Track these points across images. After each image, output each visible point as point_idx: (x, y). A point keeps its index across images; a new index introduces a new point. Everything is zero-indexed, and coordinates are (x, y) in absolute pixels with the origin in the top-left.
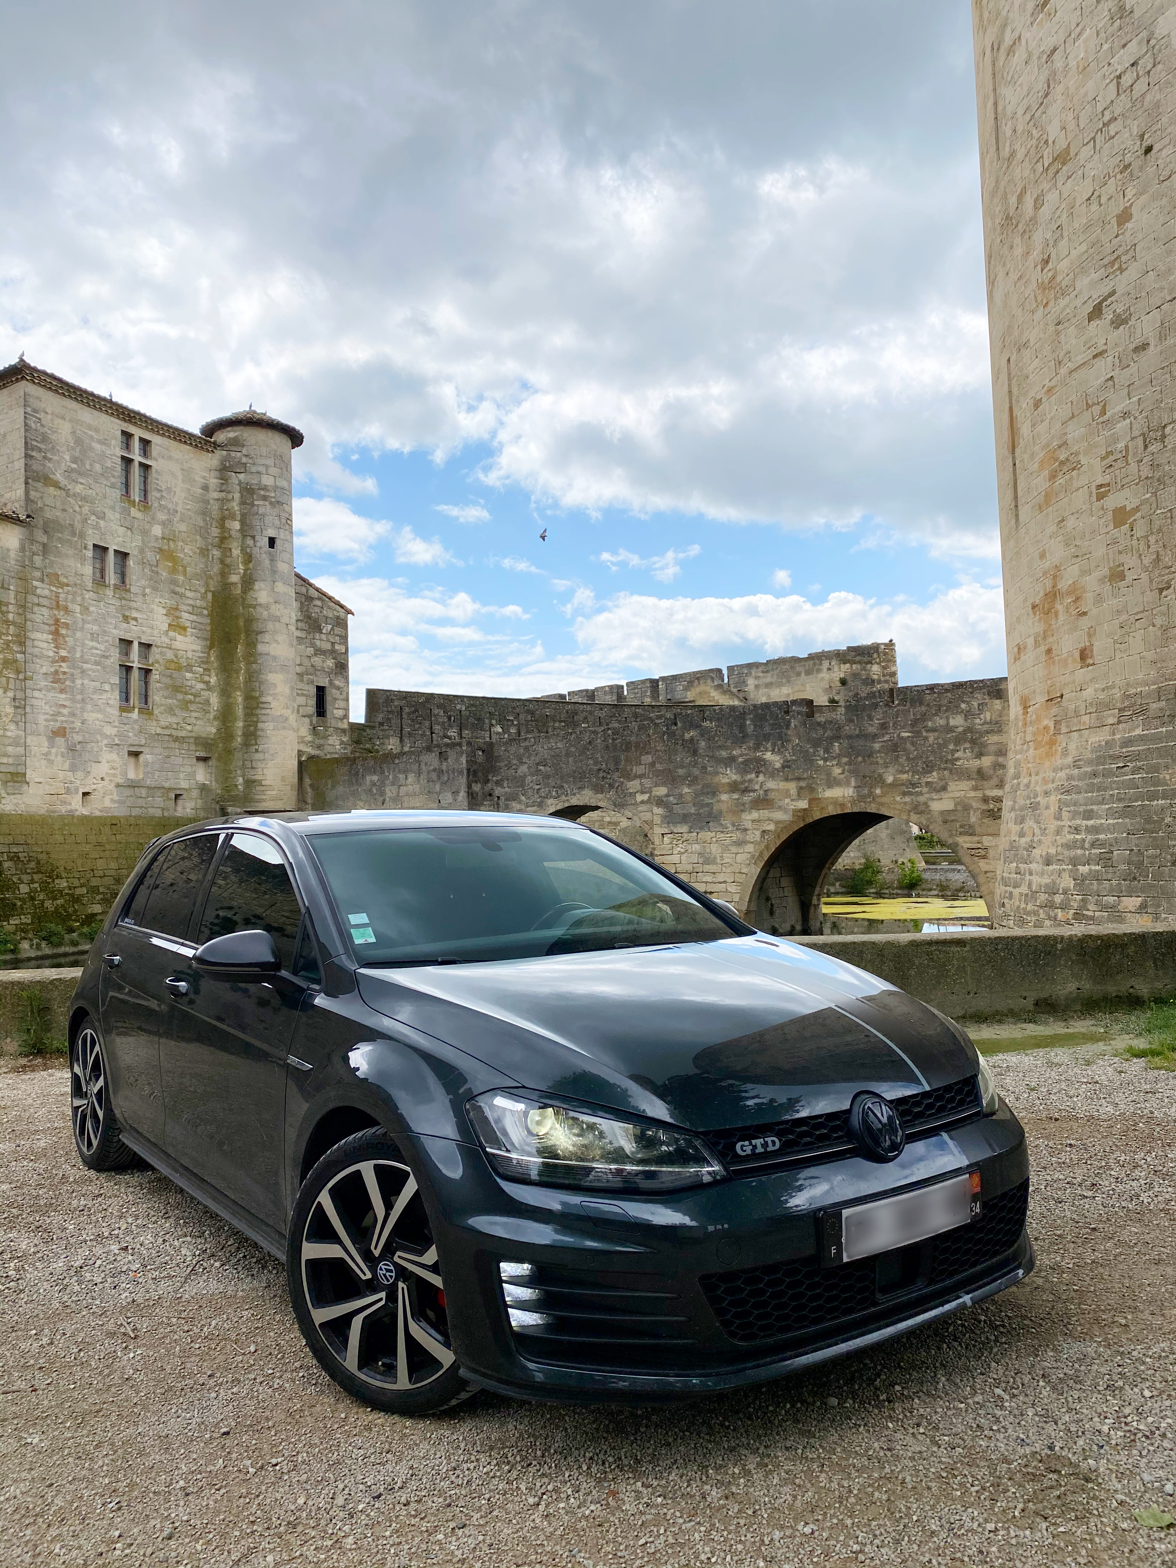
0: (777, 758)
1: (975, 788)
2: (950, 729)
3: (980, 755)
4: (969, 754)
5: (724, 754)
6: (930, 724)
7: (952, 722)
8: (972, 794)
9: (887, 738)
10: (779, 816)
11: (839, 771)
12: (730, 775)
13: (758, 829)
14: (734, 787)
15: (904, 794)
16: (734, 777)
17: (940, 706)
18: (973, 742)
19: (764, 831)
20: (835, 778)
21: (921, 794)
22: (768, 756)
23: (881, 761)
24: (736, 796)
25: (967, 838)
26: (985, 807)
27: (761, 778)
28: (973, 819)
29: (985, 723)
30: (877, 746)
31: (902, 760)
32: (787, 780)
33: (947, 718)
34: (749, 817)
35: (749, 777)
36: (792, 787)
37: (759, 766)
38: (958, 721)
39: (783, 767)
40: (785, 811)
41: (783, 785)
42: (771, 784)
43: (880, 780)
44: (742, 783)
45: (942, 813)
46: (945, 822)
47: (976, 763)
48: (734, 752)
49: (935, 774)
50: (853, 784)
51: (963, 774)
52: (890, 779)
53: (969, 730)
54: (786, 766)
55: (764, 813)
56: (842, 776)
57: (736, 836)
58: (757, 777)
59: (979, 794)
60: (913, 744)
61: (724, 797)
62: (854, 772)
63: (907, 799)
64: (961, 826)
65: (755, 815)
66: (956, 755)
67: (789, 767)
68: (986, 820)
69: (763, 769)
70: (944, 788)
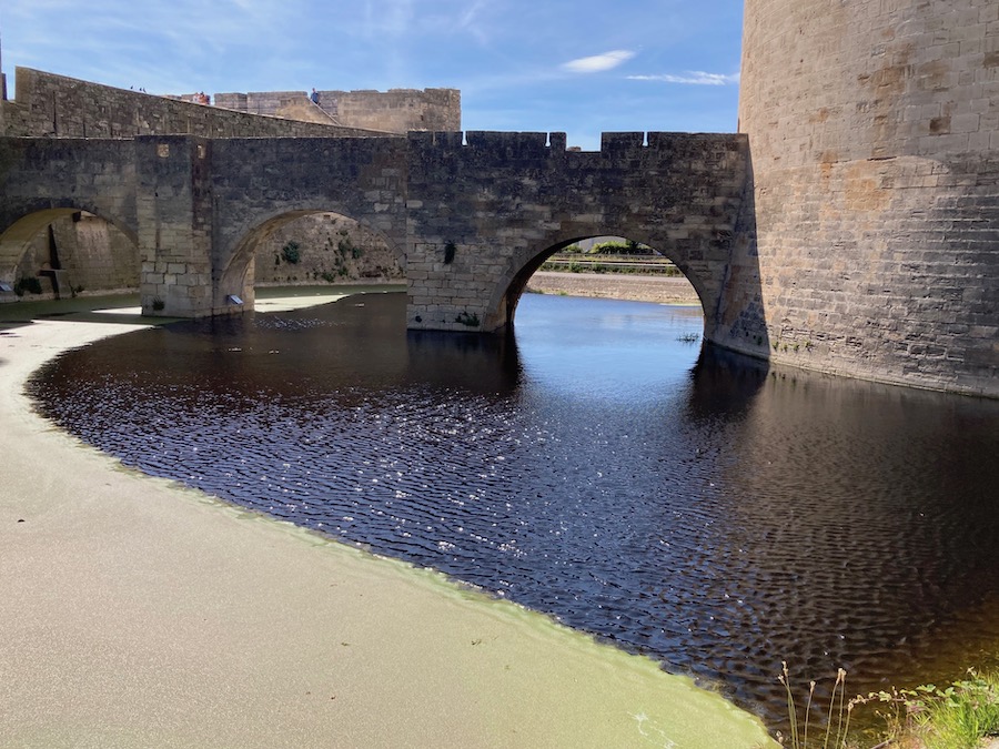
0: (534, 183)
1: (707, 222)
2: (691, 173)
3: (714, 196)
4: (705, 194)
5: (483, 175)
6: (675, 166)
7: (693, 166)
8: (704, 227)
9: (636, 174)
10: (532, 234)
11: (591, 199)
12: (486, 195)
13: (511, 245)
14: (491, 206)
15: (647, 223)
16: (492, 197)
17: (685, 152)
18: (709, 184)
19: (517, 248)
20: (587, 205)
21: (661, 224)
22: (526, 181)
23: (629, 194)
24: (492, 215)
25: (697, 262)
26: (713, 238)
27: (518, 200)
28: (702, 248)
29: (721, 169)
30: (627, 180)
31: (648, 194)
32: (543, 204)
33: (690, 163)
34: (504, 233)
35: (506, 198)
36: (546, 210)
37: (517, 189)
38: (699, 166)
39: (540, 191)
40: (539, 231)
41: (538, 208)
42: (527, 207)
43: (626, 210)
44: (500, 203)
45: (678, 240)
46: (679, 248)
47: (709, 203)
48: (493, 175)
49: (675, 208)
50: (602, 211)
51: (699, 210)
52: (635, 210)
53: (707, 174)
54: (543, 190)
55: (517, 232)
56: (594, 204)
57: (490, 250)
58: (514, 198)
59: (710, 228)
60: (659, 182)
61: (480, 214)
62: (605, 202)
63: (649, 227)
64: (692, 253)
65: (510, 232)
66: (694, 194)
67: (545, 192)
68: (713, 249)
69: (520, 192)
70: (681, 221)
